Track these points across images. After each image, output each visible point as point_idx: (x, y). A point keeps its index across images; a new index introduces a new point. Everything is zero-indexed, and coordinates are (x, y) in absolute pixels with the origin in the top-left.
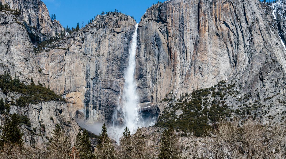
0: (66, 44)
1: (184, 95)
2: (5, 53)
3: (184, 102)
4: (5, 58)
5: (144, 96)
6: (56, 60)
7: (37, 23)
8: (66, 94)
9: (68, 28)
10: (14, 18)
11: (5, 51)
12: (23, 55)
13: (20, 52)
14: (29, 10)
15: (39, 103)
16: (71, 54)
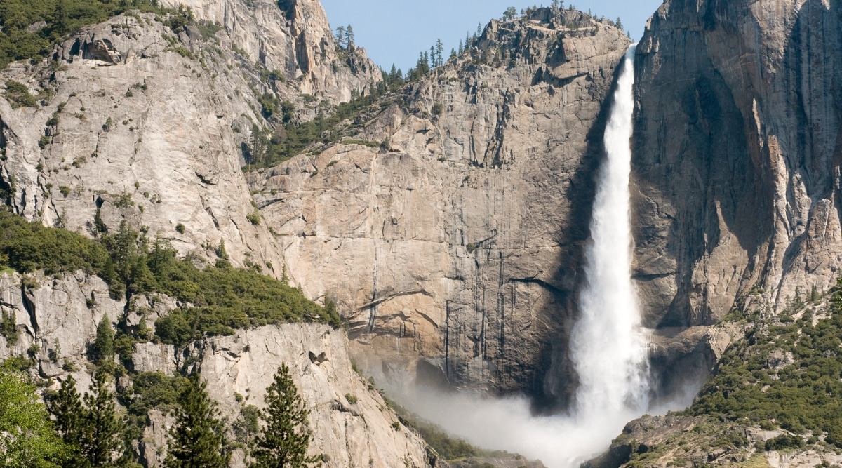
0: (378, 125)
1: (803, 297)
2: (126, 160)
3: (799, 324)
4: (128, 174)
5: (660, 305)
6: (341, 184)
7: (286, 59)
8: (378, 303)
9: (397, 70)
10: (165, 37)
11: (129, 150)
12: (193, 163)
13: (182, 154)
14: (259, 15)
15: (235, 330)
16: (397, 160)
